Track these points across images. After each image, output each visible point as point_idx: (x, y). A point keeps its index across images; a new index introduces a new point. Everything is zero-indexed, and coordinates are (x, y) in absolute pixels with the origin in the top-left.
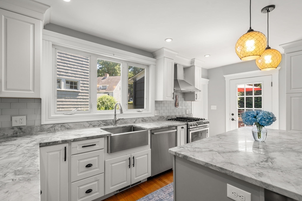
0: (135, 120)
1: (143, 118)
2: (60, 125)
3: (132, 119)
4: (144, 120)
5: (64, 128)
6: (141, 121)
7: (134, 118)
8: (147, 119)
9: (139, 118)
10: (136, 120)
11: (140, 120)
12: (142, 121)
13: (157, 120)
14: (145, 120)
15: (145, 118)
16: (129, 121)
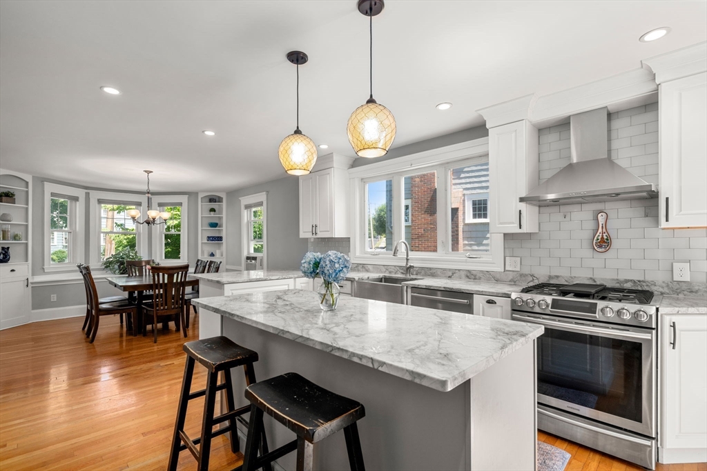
0: (450, 274)
1: (469, 271)
2: (361, 266)
3: (444, 270)
4: (473, 277)
5: (364, 270)
6: (463, 276)
7: (450, 270)
8: (479, 275)
9: (459, 270)
10: (453, 274)
11: (463, 274)
12: (467, 277)
13: (510, 281)
14: (475, 276)
15: (474, 273)
16: (439, 273)
